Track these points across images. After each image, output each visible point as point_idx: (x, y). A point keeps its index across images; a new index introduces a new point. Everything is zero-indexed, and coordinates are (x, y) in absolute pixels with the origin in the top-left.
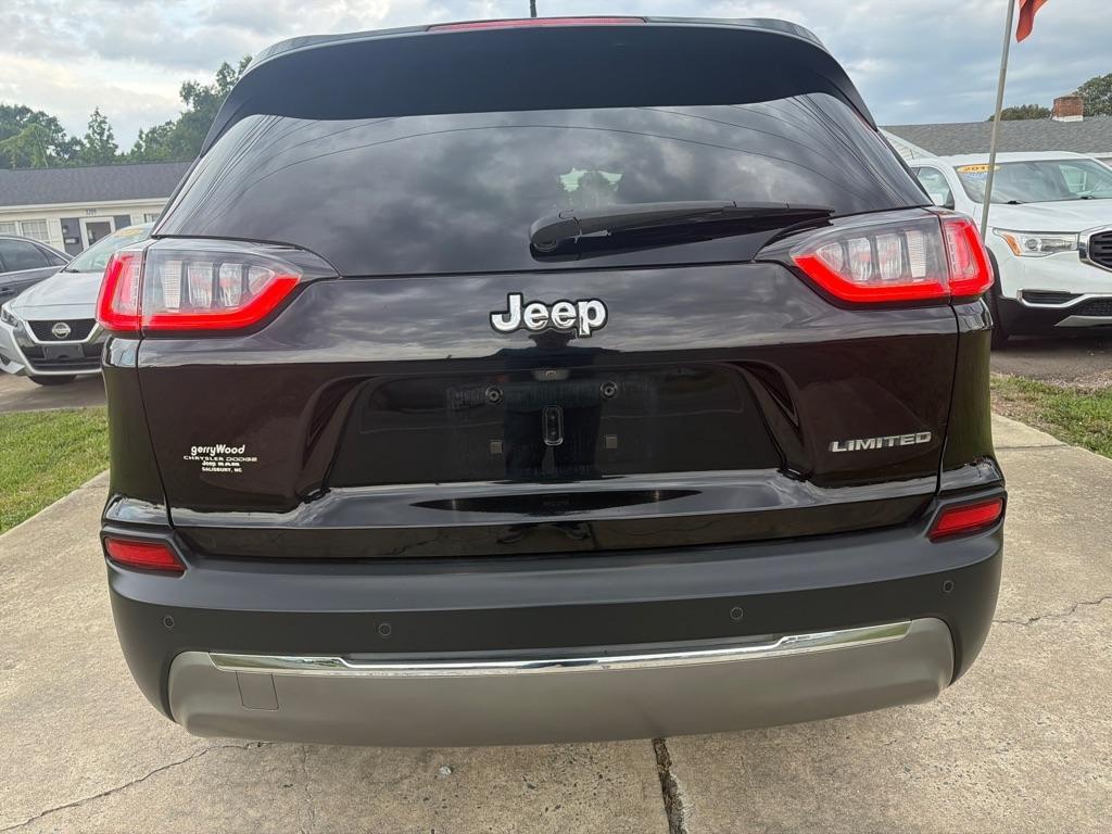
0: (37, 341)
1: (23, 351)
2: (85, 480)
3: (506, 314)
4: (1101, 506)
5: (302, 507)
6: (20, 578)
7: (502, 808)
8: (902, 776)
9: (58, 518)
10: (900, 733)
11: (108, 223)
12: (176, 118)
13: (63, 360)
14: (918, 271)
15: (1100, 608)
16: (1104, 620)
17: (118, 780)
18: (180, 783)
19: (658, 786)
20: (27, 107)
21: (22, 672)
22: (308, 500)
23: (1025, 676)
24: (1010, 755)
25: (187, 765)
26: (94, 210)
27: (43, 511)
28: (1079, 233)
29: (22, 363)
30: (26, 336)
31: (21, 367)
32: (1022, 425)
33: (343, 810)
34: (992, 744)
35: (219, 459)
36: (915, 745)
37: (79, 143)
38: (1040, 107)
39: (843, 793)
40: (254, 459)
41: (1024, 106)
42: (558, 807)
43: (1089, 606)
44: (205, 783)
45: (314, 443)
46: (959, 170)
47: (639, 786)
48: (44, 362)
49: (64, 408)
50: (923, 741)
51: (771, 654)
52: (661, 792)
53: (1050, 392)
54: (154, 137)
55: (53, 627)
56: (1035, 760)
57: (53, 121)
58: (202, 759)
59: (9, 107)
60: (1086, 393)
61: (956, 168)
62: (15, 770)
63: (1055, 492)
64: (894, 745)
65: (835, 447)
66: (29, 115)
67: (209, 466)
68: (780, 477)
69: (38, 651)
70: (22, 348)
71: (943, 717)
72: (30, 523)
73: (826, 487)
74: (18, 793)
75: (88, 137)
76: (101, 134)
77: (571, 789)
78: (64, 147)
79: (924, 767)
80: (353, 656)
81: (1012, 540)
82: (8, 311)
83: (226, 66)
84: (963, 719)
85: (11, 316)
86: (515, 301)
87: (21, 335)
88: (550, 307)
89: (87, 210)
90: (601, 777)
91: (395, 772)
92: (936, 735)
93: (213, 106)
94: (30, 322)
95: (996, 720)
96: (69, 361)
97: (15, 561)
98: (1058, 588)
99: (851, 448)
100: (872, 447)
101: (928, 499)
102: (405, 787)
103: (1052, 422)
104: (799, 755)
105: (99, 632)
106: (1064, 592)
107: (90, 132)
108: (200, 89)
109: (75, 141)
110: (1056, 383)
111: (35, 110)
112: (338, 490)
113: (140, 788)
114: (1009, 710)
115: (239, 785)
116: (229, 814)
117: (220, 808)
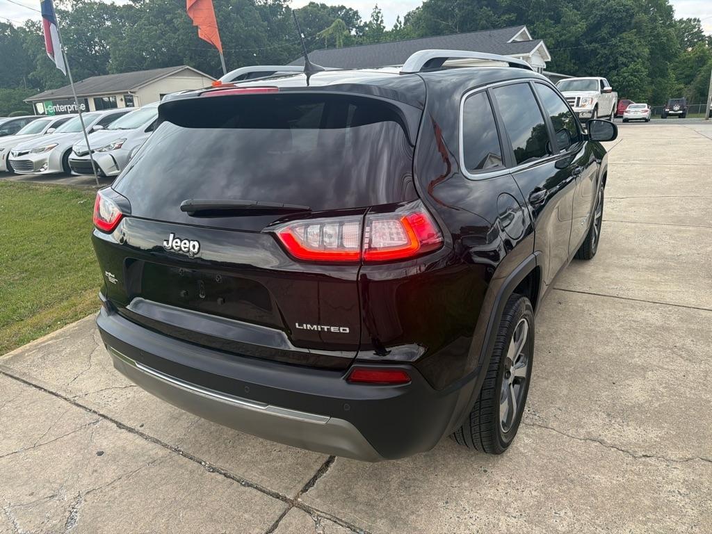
3: (168, 241)
8: (441, 504)
12: (421, 5)
20: (344, 5)
37: (367, 25)
40: (117, 280)
51: (262, 411)
54: (409, 18)
57: (356, 13)
65: (297, 326)
66: (345, 10)
67: (110, 279)
75: (370, 22)
86: (171, 236)
88: (181, 241)
99: (305, 327)
100: (316, 329)
107: (372, 19)
109: (365, 24)
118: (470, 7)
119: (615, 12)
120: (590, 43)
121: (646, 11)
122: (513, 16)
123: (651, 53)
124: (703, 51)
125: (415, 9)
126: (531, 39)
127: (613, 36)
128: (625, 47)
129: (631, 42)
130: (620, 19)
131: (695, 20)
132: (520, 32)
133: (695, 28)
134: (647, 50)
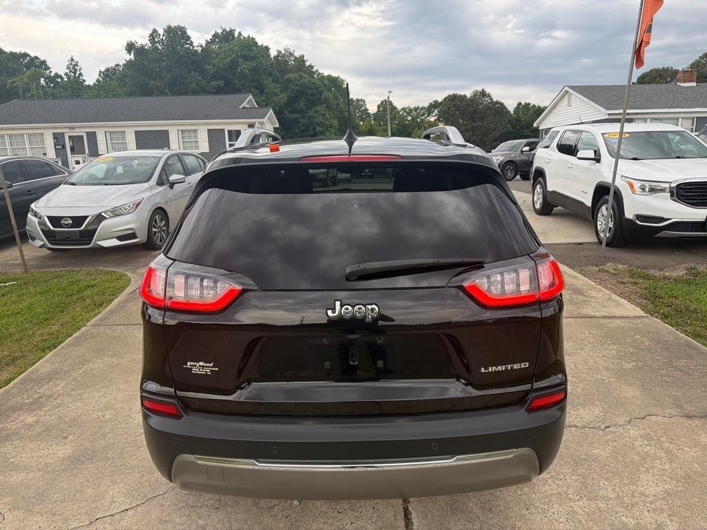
0: (52, 228)
1: (44, 234)
2: (88, 321)
3: (334, 310)
4: (659, 358)
5: (239, 392)
6: (62, 384)
7: (324, 523)
8: (524, 512)
9: (77, 346)
10: (527, 489)
11: (82, 136)
12: (122, 62)
13: (67, 239)
14: (525, 288)
15: (644, 421)
16: (644, 429)
17: (131, 503)
18: (163, 505)
19: (402, 514)
20: (27, 53)
21: (72, 441)
22: (242, 389)
23: (597, 460)
24: (580, 503)
25: (165, 496)
26: (74, 128)
27: (67, 341)
28: (671, 183)
29: (43, 241)
30: (45, 224)
31: (42, 243)
32: (625, 302)
33: (245, 522)
34: (572, 497)
35: (200, 368)
36: (533, 496)
37: (60, 77)
38: (674, 68)
39: (493, 520)
40: (217, 369)
41: (664, 68)
42: (352, 523)
43: (638, 420)
44: (176, 505)
45: (243, 367)
46: (605, 136)
47: (393, 514)
48: (56, 240)
49: (68, 269)
50: (538, 494)
51: (451, 464)
52: (403, 517)
53: (647, 277)
54: (108, 74)
55: (85, 415)
56: (592, 506)
57: (44, 62)
58: (172, 494)
59: (16, 53)
60: (669, 279)
61: (603, 134)
62: (78, 495)
63: (635, 347)
64: (523, 496)
65: (483, 370)
66: (28, 58)
67: (195, 370)
68: (457, 382)
69: (79, 429)
70: (42, 230)
71: (550, 481)
72: (61, 348)
73: (482, 390)
74: (82, 508)
75: (66, 74)
76: (75, 73)
77: (359, 514)
78: (51, 79)
79: (536, 508)
80: (260, 460)
81: (605, 378)
82: (34, 208)
83: (155, 31)
84: (561, 483)
85: (36, 212)
86: (338, 303)
87: (42, 224)
88: (353, 307)
89: (69, 128)
90: (374, 508)
91: (271, 502)
92: (545, 491)
93: (146, 57)
94: (48, 217)
95: (577, 484)
96: (71, 241)
97: (57, 373)
98: (624, 409)
99: (490, 370)
100: (500, 370)
101: (527, 392)
102: (276, 511)
103: (645, 299)
104: (474, 500)
105: (110, 419)
106: (627, 411)
107: (68, 71)
108: (138, 45)
109: (57, 76)
110: (652, 272)
111: (33, 55)
112: (255, 384)
113: (143, 507)
114: (584, 478)
115: (192, 507)
116: (189, 522)
117: (184, 518)
118: (178, 70)
119: (308, 88)
120: (291, 112)
121: (330, 90)
122: (221, 83)
123: (339, 124)
124: (371, 125)
125: (114, 66)
126: (257, 106)
127: (308, 108)
128: (319, 119)
129: (323, 115)
130: (313, 95)
131: (361, 100)
132: (247, 100)
133: (362, 106)
134: (336, 122)
